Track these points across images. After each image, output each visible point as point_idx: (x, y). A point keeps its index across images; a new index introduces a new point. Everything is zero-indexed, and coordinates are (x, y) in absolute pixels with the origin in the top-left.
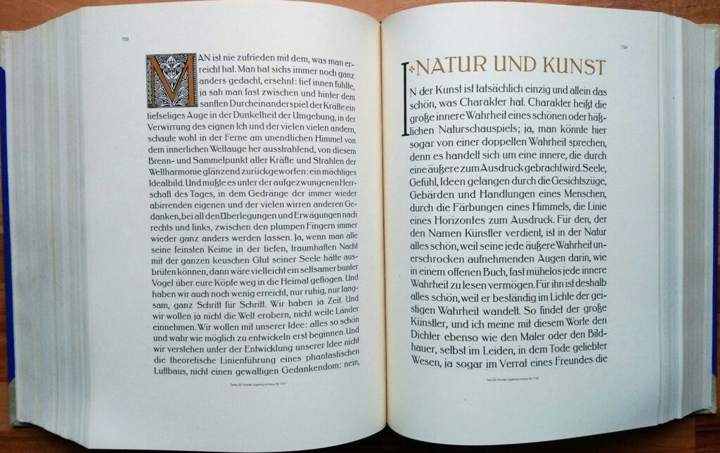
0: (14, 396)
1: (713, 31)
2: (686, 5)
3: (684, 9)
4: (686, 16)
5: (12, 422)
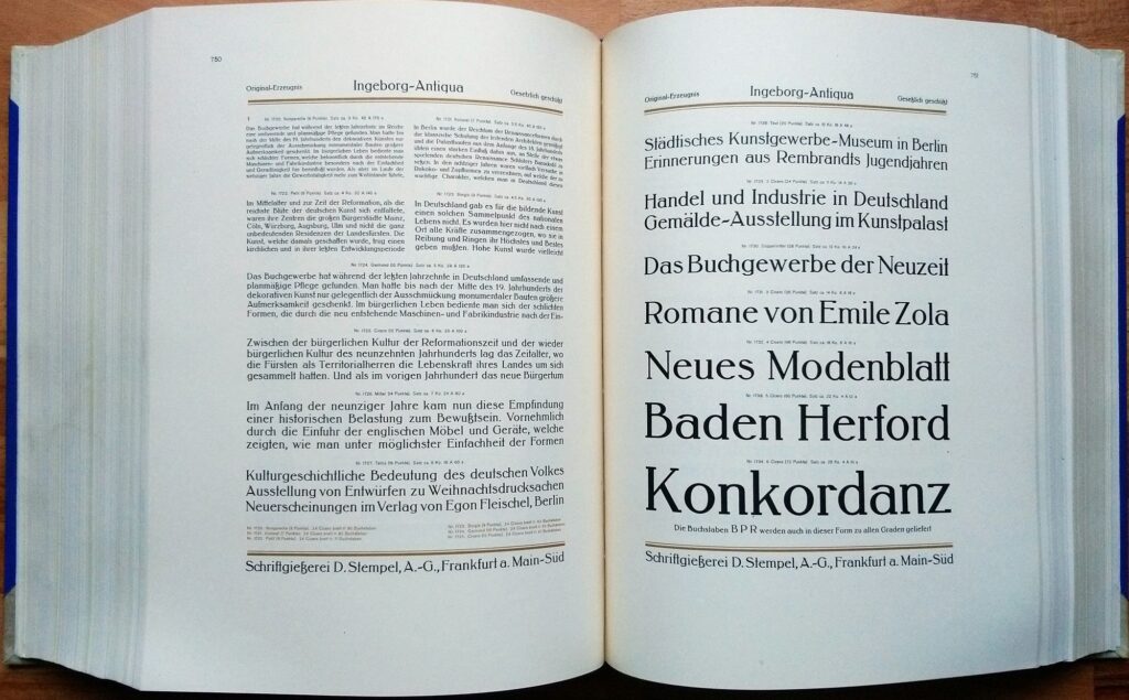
0: (13, 615)
1: (1114, 60)
4: (1072, 37)
5: (7, 657)
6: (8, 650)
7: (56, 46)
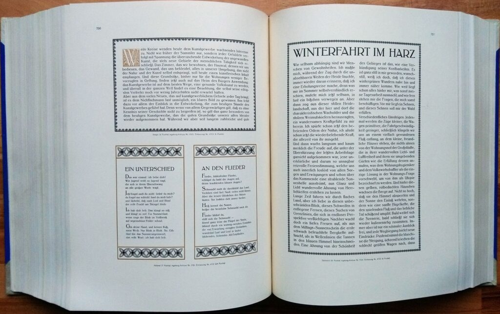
0: (9, 273)
1: (495, 24)
2: (476, 6)
3: (475, 9)
4: (476, 14)
5: (7, 292)
6: (8, 288)
7: (22, 18)
